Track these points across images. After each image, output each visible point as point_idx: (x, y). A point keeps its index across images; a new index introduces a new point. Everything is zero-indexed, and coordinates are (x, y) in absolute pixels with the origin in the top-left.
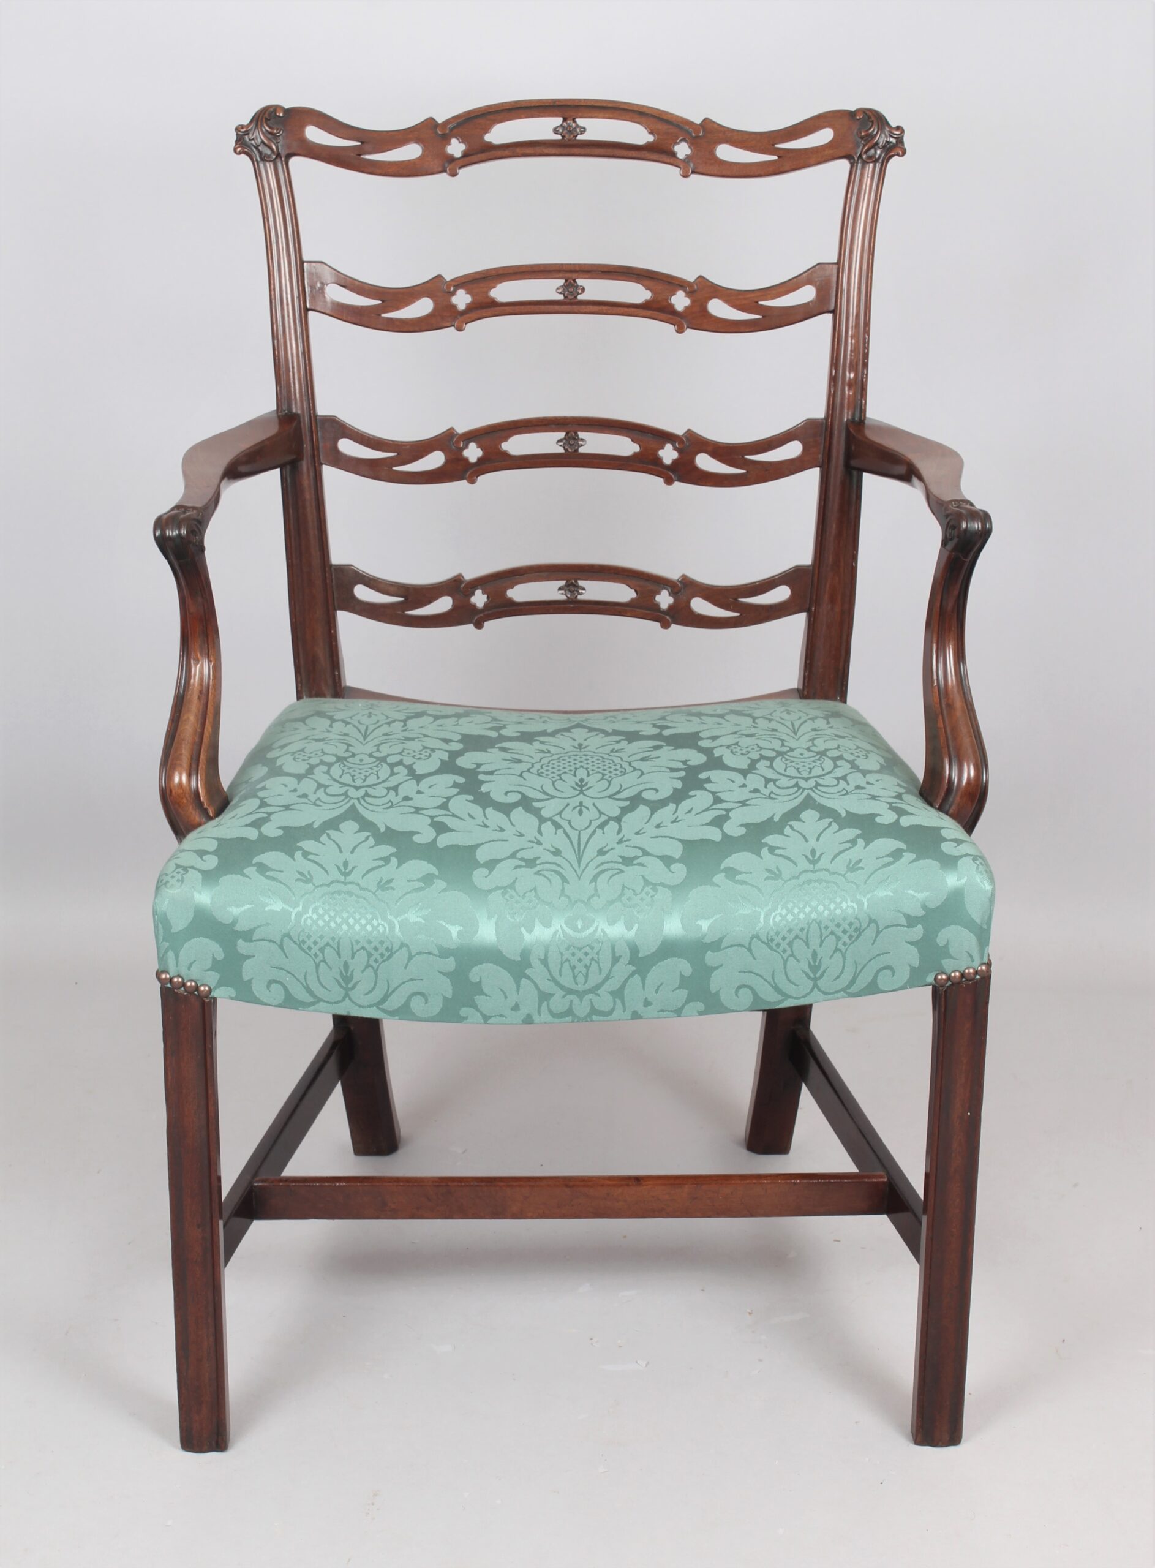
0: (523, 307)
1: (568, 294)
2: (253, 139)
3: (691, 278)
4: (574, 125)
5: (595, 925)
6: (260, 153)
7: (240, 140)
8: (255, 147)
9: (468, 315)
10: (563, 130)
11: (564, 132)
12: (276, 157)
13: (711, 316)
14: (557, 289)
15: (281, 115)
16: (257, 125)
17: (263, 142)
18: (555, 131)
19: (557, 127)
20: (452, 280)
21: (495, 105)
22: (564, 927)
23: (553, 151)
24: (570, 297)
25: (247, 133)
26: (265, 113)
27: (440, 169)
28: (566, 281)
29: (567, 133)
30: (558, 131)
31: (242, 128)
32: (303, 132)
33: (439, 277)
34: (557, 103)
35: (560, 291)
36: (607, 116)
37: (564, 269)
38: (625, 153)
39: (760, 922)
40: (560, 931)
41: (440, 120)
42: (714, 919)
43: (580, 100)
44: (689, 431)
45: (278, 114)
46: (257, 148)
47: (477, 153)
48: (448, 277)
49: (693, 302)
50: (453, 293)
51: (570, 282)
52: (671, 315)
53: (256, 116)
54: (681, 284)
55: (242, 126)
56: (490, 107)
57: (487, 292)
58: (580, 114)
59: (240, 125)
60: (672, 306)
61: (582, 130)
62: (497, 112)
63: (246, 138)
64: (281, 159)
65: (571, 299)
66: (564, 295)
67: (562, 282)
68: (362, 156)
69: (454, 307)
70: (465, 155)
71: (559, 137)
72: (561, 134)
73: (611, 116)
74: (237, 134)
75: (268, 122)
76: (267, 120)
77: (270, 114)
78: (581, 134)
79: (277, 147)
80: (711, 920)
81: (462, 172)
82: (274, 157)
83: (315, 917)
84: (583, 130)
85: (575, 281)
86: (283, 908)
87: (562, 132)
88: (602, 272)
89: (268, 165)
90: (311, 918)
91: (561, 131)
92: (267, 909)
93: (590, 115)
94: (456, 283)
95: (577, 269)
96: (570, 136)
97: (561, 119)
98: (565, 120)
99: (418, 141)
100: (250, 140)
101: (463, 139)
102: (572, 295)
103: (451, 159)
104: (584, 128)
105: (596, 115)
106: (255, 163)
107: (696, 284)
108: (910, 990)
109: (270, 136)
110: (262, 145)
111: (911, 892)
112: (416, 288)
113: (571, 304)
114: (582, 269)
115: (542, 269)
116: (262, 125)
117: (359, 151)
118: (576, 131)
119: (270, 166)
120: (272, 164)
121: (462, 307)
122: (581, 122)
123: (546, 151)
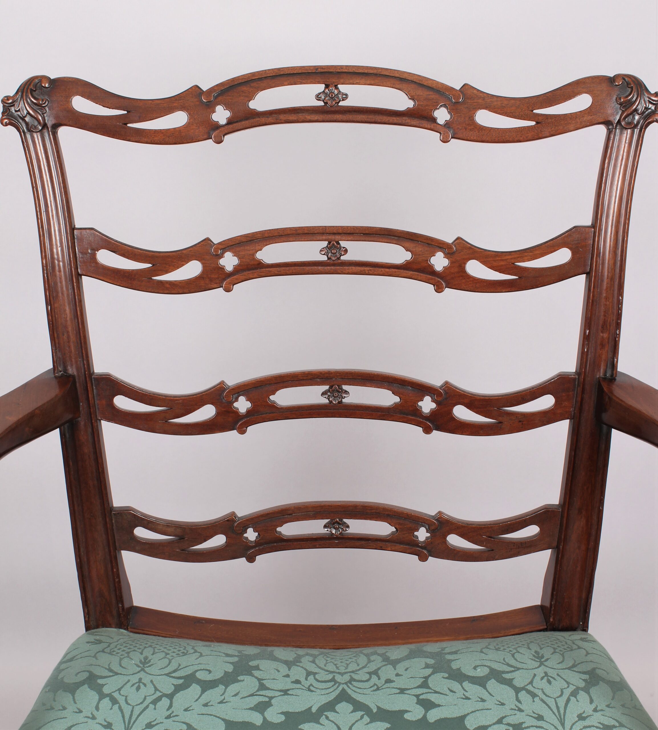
0: (288, 268)
1: (331, 255)
2: (19, 111)
3: (449, 239)
4: (336, 92)
6: (27, 124)
7: (6, 112)
8: (20, 117)
9: (235, 277)
10: (325, 97)
11: (327, 98)
12: (43, 128)
13: (469, 277)
14: (321, 251)
15: (47, 85)
16: (22, 96)
17: (28, 113)
18: (318, 97)
19: (320, 93)
20: (219, 244)
21: (258, 72)
23: (316, 117)
24: (333, 258)
25: (12, 105)
26: (30, 84)
27: (205, 137)
28: (329, 243)
29: (329, 100)
30: (321, 97)
31: (8, 100)
32: (69, 102)
33: (207, 240)
34: (320, 70)
35: (323, 253)
36: (368, 82)
37: (327, 231)
38: (385, 118)
41: (205, 88)
43: (341, 67)
44: (446, 383)
45: (43, 85)
46: (23, 119)
47: (241, 121)
48: (216, 240)
49: (452, 263)
50: (221, 256)
51: (333, 244)
52: (430, 275)
53: (22, 88)
54: (441, 246)
55: (8, 98)
56: (253, 74)
57: (254, 255)
58: (342, 81)
59: (5, 97)
60: (431, 267)
61: (344, 96)
62: (260, 79)
63: (13, 109)
64: (48, 130)
65: (334, 261)
66: (327, 256)
67: (325, 244)
68: (128, 125)
69: (222, 268)
70: (230, 122)
71: (321, 103)
72: (323, 101)
73: (372, 82)
74: (4, 106)
75: (34, 93)
76: (32, 91)
77: (36, 86)
78: (343, 100)
79: (44, 118)
81: (227, 138)
82: (40, 128)
84: (346, 96)
85: (339, 244)
87: (325, 99)
88: (364, 234)
89: (35, 136)
91: (323, 97)
93: (351, 81)
94: (223, 247)
95: (340, 231)
96: (332, 103)
97: (323, 86)
98: (327, 86)
99: (182, 108)
100: (16, 111)
101: (228, 106)
102: (335, 257)
103: (216, 126)
104: (346, 95)
105: (358, 81)
106: (22, 133)
107: (455, 246)
109: (35, 107)
110: (28, 116)
112: (184, 252)
113: (334, 265)
114: (344, 232)
115: (306, 232)
116: (27, 96)
117: (124, 120)
118: (338, 98)
119: (37, 137)
120: (39, 134)
121: (229, 268)
122: (343, 88)
123: (309, 117)
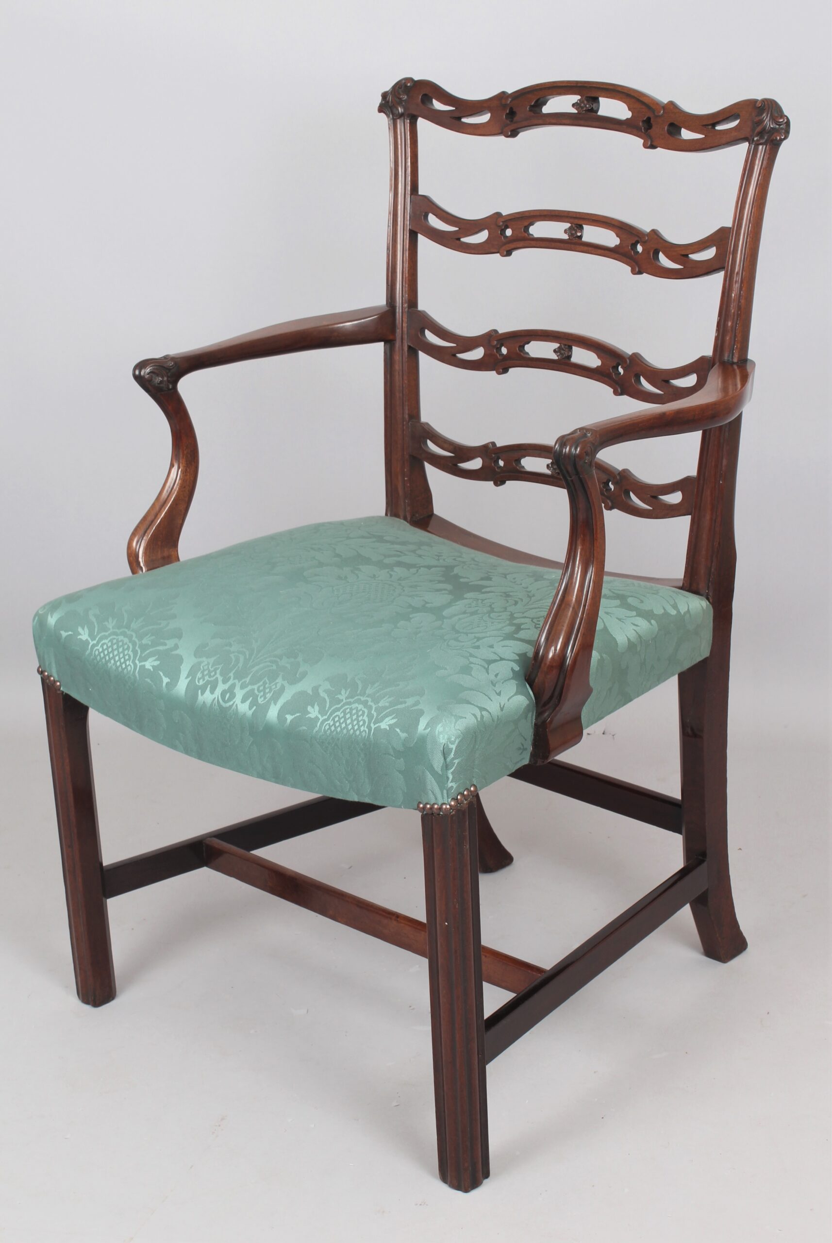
1: (573, 236)
3: (648, 231)
5: (234, 700)
7: (384, 103)
9: (513, 245)
13: (659, 265)
14: (566, 231)
18: (575, 106)
19: (576, 103)
20: (506, 217)
22: (220, 697)
23: (569, 121)
24: (572, 238)
25: (388, 98)
27: (499, 131)
28: (573, 225)
33: (499, 213)
34: (579, 84)
39: (317, 727)
40: (216, 699)
42: (296, 715)
47: (523, 121)
49: (644, 250)
51: (576, 227)
52: (629, 258)
57: (528, 229)
64: (412, 118)
65: (572, 240)
66: (570, 236)
67: (569, 225)
72: (578, 109)
80: (294, 716)
83: (101, 650)
86: (87, 639)
87: (582, 107)
88: (593, 220)
90: (98, 650)
91: (578, 106)
92: (79, 637)
94: (508, 220)
97: (582, 97)
98: (586, 98)
99: (491, 109)
107: (651, 237)
108: (404, 810)
111: (398, 730)
112: (482, 222)
113: (571, 243)
115: (557, 214)
117: (455, 115)
